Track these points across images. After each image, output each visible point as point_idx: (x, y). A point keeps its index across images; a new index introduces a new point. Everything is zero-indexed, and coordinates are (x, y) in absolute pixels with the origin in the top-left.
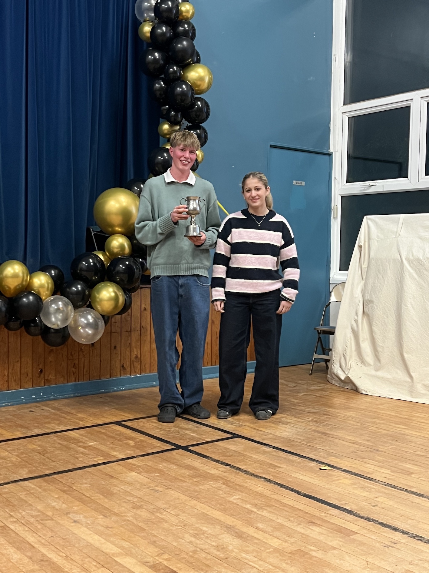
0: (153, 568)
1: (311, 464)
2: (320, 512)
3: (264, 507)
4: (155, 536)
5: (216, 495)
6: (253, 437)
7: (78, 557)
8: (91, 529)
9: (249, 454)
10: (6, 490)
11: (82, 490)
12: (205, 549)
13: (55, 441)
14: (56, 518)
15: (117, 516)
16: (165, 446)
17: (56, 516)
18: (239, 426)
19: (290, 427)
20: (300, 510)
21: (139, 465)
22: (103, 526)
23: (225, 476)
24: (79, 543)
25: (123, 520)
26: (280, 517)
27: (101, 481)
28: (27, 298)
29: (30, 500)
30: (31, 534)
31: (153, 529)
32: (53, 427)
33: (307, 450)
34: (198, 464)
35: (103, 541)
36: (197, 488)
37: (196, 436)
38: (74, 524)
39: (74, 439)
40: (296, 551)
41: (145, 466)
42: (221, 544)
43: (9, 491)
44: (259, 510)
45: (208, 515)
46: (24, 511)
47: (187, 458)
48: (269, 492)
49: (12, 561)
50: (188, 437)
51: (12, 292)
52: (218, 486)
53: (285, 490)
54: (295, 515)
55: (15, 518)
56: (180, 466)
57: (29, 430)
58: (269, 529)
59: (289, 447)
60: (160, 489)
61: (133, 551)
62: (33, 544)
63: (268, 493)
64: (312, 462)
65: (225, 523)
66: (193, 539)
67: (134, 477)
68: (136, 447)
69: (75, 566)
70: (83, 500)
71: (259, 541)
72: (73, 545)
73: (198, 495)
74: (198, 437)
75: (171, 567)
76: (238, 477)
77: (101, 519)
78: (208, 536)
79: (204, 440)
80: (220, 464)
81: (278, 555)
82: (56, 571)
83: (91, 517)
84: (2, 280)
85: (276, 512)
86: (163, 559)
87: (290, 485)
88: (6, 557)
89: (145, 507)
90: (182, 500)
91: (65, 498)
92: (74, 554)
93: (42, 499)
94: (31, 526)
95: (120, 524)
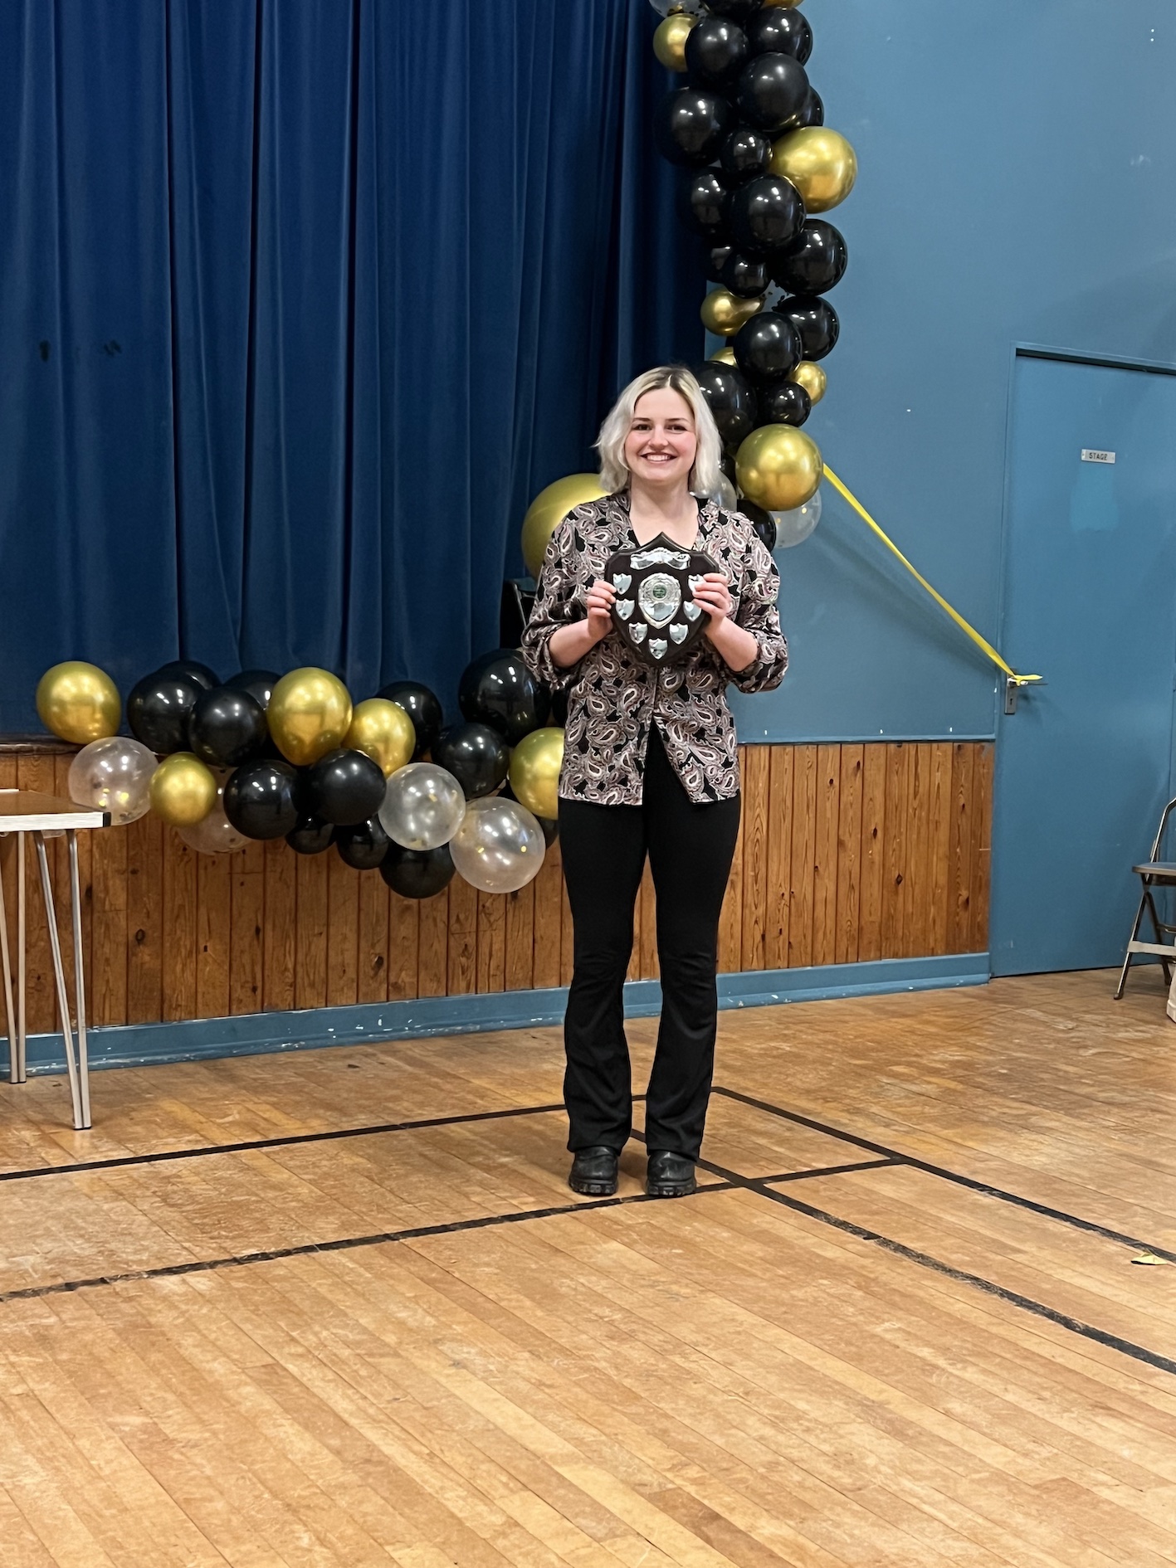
0: (660, 1501)
1: (1107, 1245)
2: (1126, 1378)
4: (666, 1416)
5: (835, 1316)
6: (947, 1163)
7: (460, 1459)
8: (497, 1387)
9: (933, 1211)
10: (281, 1271)
11: (477, 1281)
12: (802, 1460)
13: (410, 1147)
14: (407, 1350)
15: (568, 1355)
17: (406, 1347)
18: (907, 1132)
19: (1051, 1141)
20: (1071, 1371)
21: (630, 1222)
22: (528, 1380)
23: (863, 1267)
24: (463, 1422)
25: (581, 1368)
26: (1014, 1387)
27: (528, 1261)
28: (347, 769)
29: (343, 1300)
30: (341, 1391)
31: (663, 1398)
32: (407, 1110)
33: (1099, 1207)
34: (789, 1229)
35: (528, 1420)
36: (785, 1296)
37: (788, 1153)
38: (452, 1371)
39: (459, 1144)
40: (1052, 1481)
41: (645, 1227)
42: (844, 1449)
43: (290, 1275)
44: (954, 1364)
45: (814, 1370)
46: (327, 1329)
47: (757, 1213)
48: (985, 1316)
49: (290, 1456)
50: (763, 1154)
51: (307, 750)
52: (844, 1290)
53: (1030, 1313)
54: (1055, 1384)
55: (302, 1346)
56: (741, 1232)
57: (345, 1115)
58: (982, 1419)
59: (1045, 1195)
60: (684, 1291)
61: (606, 1451)
62: (346, 1416)
63: (981, 1319)
64: (1111, 1240)
65: (858, 1393)
66: (768, 1431)
67: (614, 1256)
69: (452, 1480)
70: (481, 1310)
71: (952, 1449)
72: (449, 1426)
73: (785, 1313)
74: (793, 1156)
75: (706, 1502)
76: (900, 1271)
77: (524, 1363)
78: (811, 1425)
79: (809, 1166)
80: (851, 1232)
81: (1002, 1489)
82: (404, 1490)
83: (499, 1355)
84: (282, 719)
85: (1005, 1374)
86: (685, 1479)
87: (1044, 1301)
88: (275, 1449)
89: (642, 1337)
90: (741, 1324)
91: (433, 1300)
92: (451, 1448)
93: (372, 1300)
94: (342, 1370)
95: (574, 1379)
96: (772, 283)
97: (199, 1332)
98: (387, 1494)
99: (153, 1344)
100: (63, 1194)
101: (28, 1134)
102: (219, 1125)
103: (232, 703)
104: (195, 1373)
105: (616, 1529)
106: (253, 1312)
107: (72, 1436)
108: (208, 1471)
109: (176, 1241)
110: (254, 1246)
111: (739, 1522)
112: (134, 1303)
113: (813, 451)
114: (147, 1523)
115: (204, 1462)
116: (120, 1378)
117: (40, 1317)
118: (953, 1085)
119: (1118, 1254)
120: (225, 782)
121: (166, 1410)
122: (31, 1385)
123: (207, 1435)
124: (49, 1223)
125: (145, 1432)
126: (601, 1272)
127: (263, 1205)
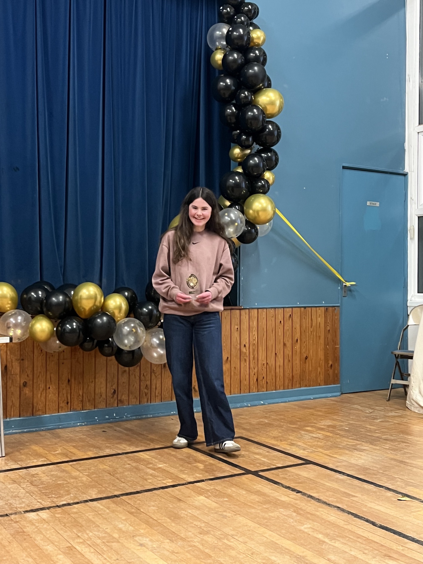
1: (387, 493)
2: (396, 545)
3: (337, 538)
5: (286, 523)
6: (326, 464)
8: (157, 554)
9: (322, 482)
10: (75, 510)
11: (149, 512)
13: (125, 462)
14: (122, 540)
15: (184, 541)
16: (235, 470)
17: (122, 538)
18: (312, 452)
19: (365, 454)
20: (375, 542)
21: (208, 489)
22: (168, 551)
23: (296, 504)
25: (189, 546)
26: (353, 549)
27: (169, 504)
28: (102, 320)
29: (98, 521)
30: (96, 557)
31: (220, 556)
32: (125, 448)
33: (384, 479)
34: (268, 490)
36: (267, 516)
37: (267, 461)
38: (139, 548)
39: (144, 460)
41: (213, 490)
43: (78, 511)
44: (331, 540)
45: (278, 544)
46: (92, 532)
47: (256, 484)
48: (343, 522)
50: (258, 462)
51: (87, 313)
52: (289, 513)
53: (359, 520)
54: (369, 548)
55: (82, 539)
56: (250, 491)
57: (101, 450)
58: (342, 562)
59: (364, 475)
60: (228, 514)
63: (341, 523)
64: (389, 491)
65: (295, 553)
67: (202, 502)
68: (206, 470)
70: (151, 523)
73: (267, 522)
74: (269, 462)
76: (310, 505)
77: (167, 544)
79: (276, 466)
80: (291, 491)
83: (158, 541)
84: (77, 301)
85: (350, 544)
87: (364, 515)
89: (212, 533)
90: (250, 527)
91: (133, 520)
93: (109, 520)
94: (97, 548)
95: (186, 550)
96: (255, 143)
97: (43, 534)
99: (25, 539)
102: (54, 455)
103: (59, 296)
104: (40, 550)
106: (64, 526)
109: (36, 499)
110: (64, 501)
112: (18, 524)
113: (272, 203)
116: (11, 553)
118: (328, 434)
119: (391, 497)
120: (56, 326)
126: (197, 508)
127: (68, 485)
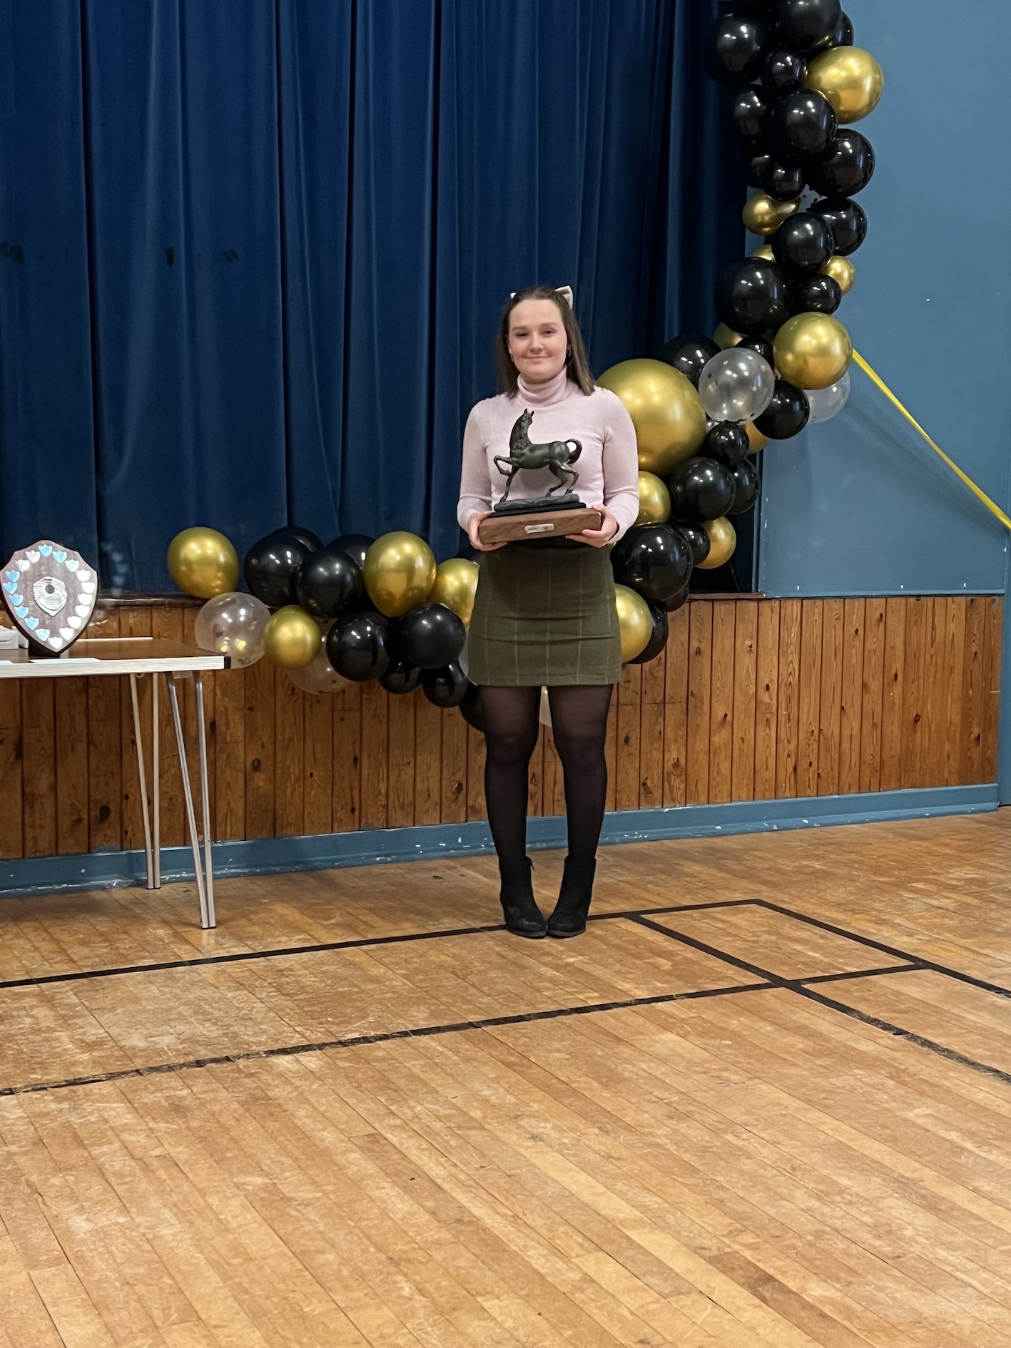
0: (719, 1263)
3: (993, 1142)
4: (722, 1187)
5: (871, 1103)
6: (965, 969)
7: (541, 1222)
8: (571, 1159)
9: (956, 1011)
10: (380, 1053)
11: (550, 1065)
12: (846, 1230)
13: (489, 949)
14: (491, 1124)
15: (633, 1132)
16: (745, 976)
17: (490, 1121)
18: (929, 941)
21: (683, 1016)
22: (598, 1154)
23: (894, 1059)
24: (543, 1189)
27: (595, 1048)
28: (431, 619)
29: (435, 1080)
30: (434, 1158)
31: (718, 1171)
32: (485, 916)
34: (826, 1024)
35: (602, 1189)
36: (824, 1083)
37: (822, 958)
38: (531, 1143)
41: (697, 1020)
42: (884, 1221)
43: (388, 1056)
44: (981, 1147)
45: (853, 1150)
46: (422, 1105)
47: (797, 1010)
48: (1006, 1104)
49: (391, 1215)
50: (800, 958)
51: (397, 604)
52: (877, 1080)
55: (400, 1118)
56: (782, 1026)
57: (432, 920)
60: (734, 1078)
61: (670, 1218)
62: (439, 1181)
63: (1003, 1107)
65: (894, 1171)
66: (814, 1204)
67: (671, 1045)
68: (677, 973)
69: (533, 1240)
70: (557, 1090)
71: (982, 1223)
72: (530, 1192)
73: (826, 1099)
74: (827, 960)
75: (760, 1265)
76: (926, 1062)
77: (594, 1138)
78: (854, 1199)
79: (842, 970)
80: (881, 1028)
82: (493, 1248)
83: (571, 1129)
84: (376, 577)
86: (742, 1244)
88: (379, 1207)
89: (698, 1117)
90: (786, 1107)
91: (512, 1080)
92: (532, 1212)
93: (460, 1079)
94: (435, 1140)
95: (638, 1153)
96: (807, 187)
97: (311, 1105)
98: (477, 1251)
100: (193, 983)
101: (161, 932)
102: (326, 927)
103: (334, 563)
104: (308, 1140)
105: (680, 1288)
106: (357, 1088)
107: (203, 1193)
108: (321, 1227)
109: (291, 1027)
110: (354, 1031)
111: (792, 1285)
112: (254, 1079)
113: (844, 336)
114: (269, 1271)
115: (316, 1218)
116: (243, 1143)
117: (174, 1089)
118: (968, 900)
120: (328, 631)
121: (284, 1172)
122: (168, 1147)
123: (319, 1195)
124: (181, 1008)
125: (266, 1191)
126: (662, 1060)
127: (363, 996)
